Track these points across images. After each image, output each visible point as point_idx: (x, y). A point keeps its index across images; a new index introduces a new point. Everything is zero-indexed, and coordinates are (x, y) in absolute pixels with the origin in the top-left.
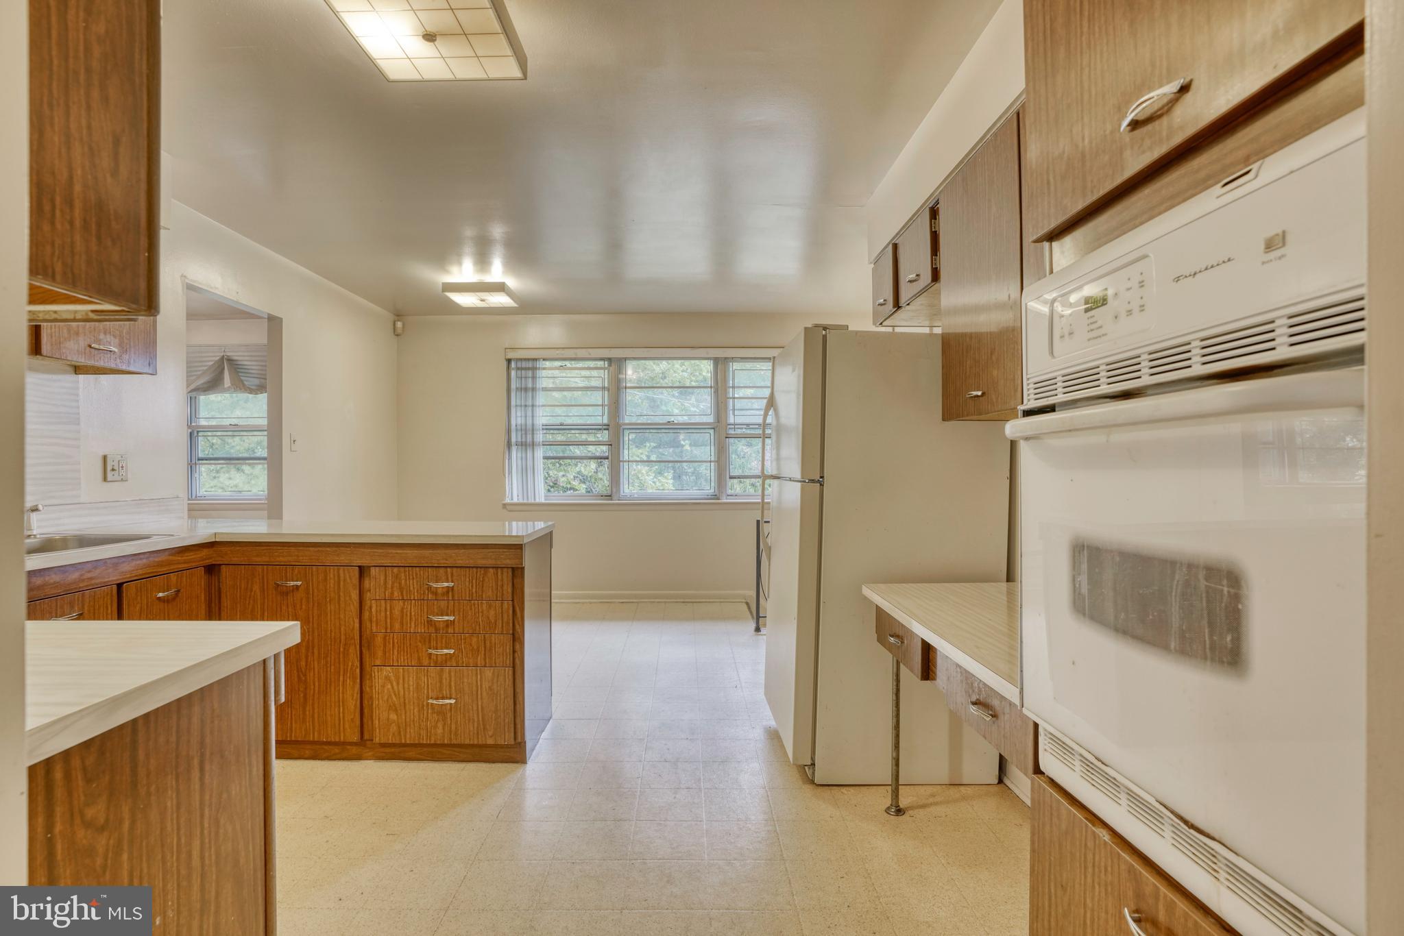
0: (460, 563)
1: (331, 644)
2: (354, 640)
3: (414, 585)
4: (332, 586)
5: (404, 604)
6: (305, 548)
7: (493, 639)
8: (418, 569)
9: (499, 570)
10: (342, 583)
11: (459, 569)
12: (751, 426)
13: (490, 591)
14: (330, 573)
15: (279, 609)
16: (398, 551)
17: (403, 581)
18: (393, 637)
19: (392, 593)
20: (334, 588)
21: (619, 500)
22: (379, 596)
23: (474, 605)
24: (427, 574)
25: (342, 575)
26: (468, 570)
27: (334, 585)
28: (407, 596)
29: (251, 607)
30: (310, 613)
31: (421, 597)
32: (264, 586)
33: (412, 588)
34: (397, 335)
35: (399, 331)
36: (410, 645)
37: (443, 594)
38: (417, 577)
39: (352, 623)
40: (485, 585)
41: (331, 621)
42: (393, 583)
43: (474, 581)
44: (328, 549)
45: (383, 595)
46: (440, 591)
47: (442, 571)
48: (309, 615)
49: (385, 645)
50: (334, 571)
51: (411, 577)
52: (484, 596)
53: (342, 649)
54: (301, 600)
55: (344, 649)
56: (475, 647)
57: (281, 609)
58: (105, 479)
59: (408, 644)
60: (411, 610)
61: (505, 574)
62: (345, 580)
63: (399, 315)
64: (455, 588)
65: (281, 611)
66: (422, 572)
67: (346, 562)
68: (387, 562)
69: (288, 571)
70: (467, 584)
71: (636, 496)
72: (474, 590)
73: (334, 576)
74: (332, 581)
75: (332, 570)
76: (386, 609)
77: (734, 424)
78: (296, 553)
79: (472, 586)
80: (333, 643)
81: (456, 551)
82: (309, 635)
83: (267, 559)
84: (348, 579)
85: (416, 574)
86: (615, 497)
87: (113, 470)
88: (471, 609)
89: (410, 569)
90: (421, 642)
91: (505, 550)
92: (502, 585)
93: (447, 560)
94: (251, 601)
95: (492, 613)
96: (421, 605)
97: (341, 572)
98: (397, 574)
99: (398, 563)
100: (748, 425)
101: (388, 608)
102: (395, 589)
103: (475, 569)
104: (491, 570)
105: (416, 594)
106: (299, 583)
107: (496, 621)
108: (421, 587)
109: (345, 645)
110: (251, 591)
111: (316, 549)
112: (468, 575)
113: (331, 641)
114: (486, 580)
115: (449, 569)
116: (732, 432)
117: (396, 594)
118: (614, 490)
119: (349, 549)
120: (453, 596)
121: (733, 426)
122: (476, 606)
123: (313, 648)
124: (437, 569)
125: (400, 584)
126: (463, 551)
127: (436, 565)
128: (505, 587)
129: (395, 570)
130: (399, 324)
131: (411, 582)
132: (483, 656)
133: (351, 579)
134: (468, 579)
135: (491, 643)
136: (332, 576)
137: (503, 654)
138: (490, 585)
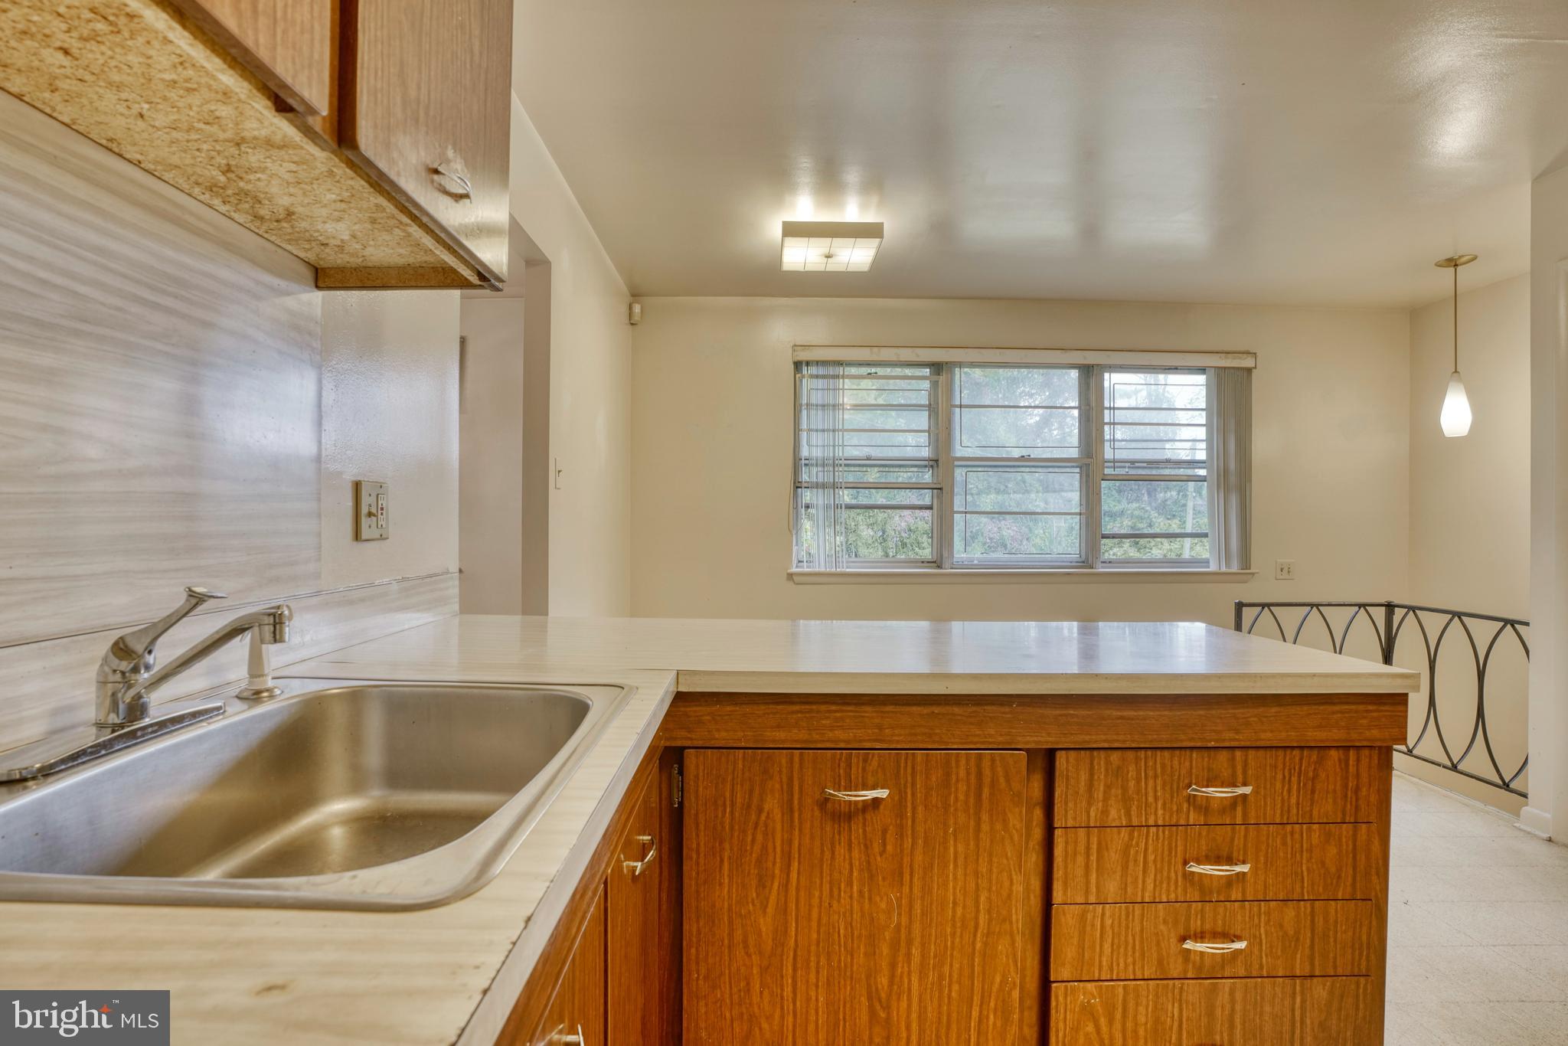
0: (1267, 737)
1: (953, 934)
2: (1011, 923)
3: (1156, 791)
4: (961, 797)
5: (1131, 838)
6: (898, 709)
7: (1333, 912)
8: (1166, 753)
9: (1352, 753)
10: (986, 791)
11: (1261, 753)
12: (1137, 464)
13: (1330, 800)
14: (957, 767)
15: (827, 855)
16: (1126, 713)
17: (1132, 784)
18: (1103, 914)
19: (1105, 812)
20: (966, 802)
21: (952, 568)
22: (1075, 819)
23: (1292, 833)
24: (1187, 764)
25: (987, 772)
26: (1281, 753)
27: (967, 796)
28: (1139, 816)
29: (757, 848)
30: (906, 860)
31: (1171, 816)
32: (791, 801)
33: (1151, 799)
34: (632, 324)
35: (636, 318)
36: (1142, 931)
37: (1223, 811)
38: (1163, 773)
39: (1007, 884)
40: (1318, 786)
41: (955, 878)
42: (1108, 787)
43: (1294, 779)
44: (956, 710)
45: (1084, 818)
46: (1215, 805)
47: (1223, 756)
48: (901, 867)
49: (1082, 932)
50: (968, 760)
51: (1151, 773)
52: (1315, 813)
53: (978, 945)
54: (885, 831)
55: (986, 944)
56: (1291, 932)
57: (833, 853)
58: (357, 536)
59: (1138, 929)
60: (1146, 850)
61: (1364, 761)
62: (993, 784)
63: (636, 294)
64: (1252, 799)
65: (833, 858)
66: (1176, 762)
67: (1001, 739)
68: (1098, 739)
69: (854, 760)
70: (1278, 785)
71: (976, 562)
72: (1293, 801)
73: (968, 773)
74: (963, 787)
75: (963, 762)
76: (1088, 848)
77: (1114, 461)
78: (877, 721)
79: (1289, 791)
80: (958, 931)
81: (1261, 710)
82: (900, 914)
83: (803, 735)
84: (1002, 780)
85: (1163, 766)
86: (946, 564)
87: (370, 514)
88: (1284, 843)
89: (1149, 753)
90: (1165, 922)
91: (1370, 707)
92: (1357, 786)
93: (1237, 732)
94: (760, 837)
95: (1332, 851)
96: (1170, 837)
97: (986, 764)
98: (1119, 768)
99: (1124, 741)
100: (1133, 462)
101: (1094, 847)
102: (1112, 802)
103: (1296, 752)
104: (1334, 754)
105: (1160, 812)
106: (882, 793)
107: (1339, 870)
108: (1172, 797)
109: (988, 935)
110: (760, 810)
111: (926, 710)
112: (1280, 766)
113: (954, 926)
114: (1323, 775)
115: (1238, 754)
116: (1107, 471)
117: (1113, 813)
118: (945, 554)
119: (1007, 709)
120: (1245, 814)
121: (1112, 464)
122: (1297, 836)
123: (910, 942)
124: (1212, 753)
125: (1125, 789)
126: (1274, 710)
127: (1213, 744)
128: (1364, 792)
129: (1115, 757)
130: (637, 308)
131: (1151, 783)
132: (1307, 951)
133: (1008, 780)
134: (1280, 776)
135: (1326, 921)
136: (962, 773)
137: (1353, 947)
138: (1331, 787)
